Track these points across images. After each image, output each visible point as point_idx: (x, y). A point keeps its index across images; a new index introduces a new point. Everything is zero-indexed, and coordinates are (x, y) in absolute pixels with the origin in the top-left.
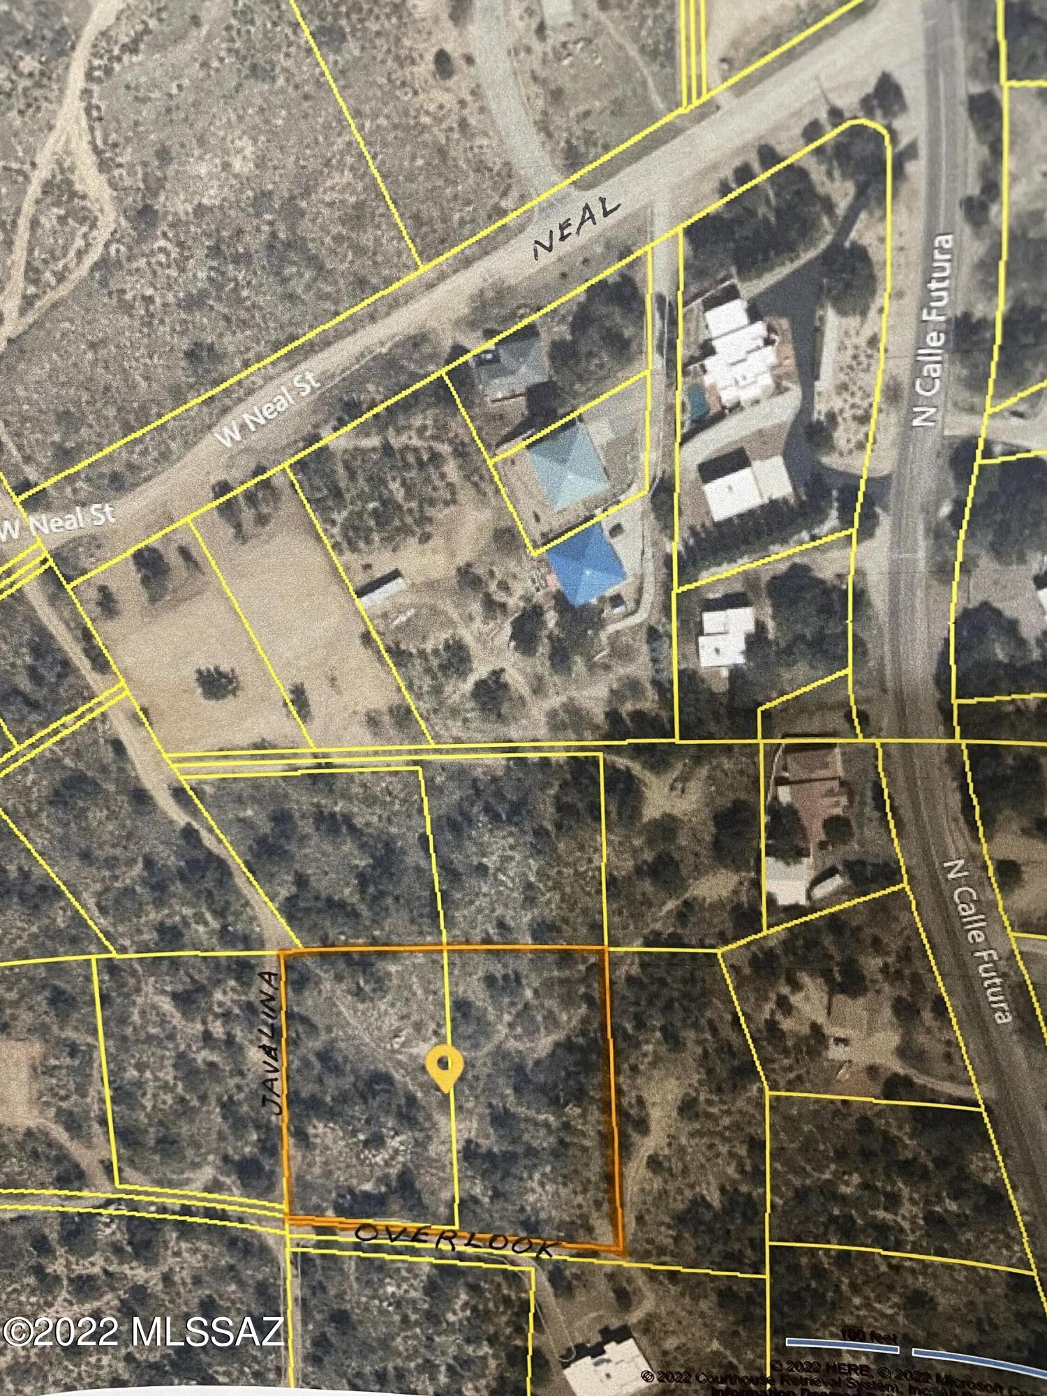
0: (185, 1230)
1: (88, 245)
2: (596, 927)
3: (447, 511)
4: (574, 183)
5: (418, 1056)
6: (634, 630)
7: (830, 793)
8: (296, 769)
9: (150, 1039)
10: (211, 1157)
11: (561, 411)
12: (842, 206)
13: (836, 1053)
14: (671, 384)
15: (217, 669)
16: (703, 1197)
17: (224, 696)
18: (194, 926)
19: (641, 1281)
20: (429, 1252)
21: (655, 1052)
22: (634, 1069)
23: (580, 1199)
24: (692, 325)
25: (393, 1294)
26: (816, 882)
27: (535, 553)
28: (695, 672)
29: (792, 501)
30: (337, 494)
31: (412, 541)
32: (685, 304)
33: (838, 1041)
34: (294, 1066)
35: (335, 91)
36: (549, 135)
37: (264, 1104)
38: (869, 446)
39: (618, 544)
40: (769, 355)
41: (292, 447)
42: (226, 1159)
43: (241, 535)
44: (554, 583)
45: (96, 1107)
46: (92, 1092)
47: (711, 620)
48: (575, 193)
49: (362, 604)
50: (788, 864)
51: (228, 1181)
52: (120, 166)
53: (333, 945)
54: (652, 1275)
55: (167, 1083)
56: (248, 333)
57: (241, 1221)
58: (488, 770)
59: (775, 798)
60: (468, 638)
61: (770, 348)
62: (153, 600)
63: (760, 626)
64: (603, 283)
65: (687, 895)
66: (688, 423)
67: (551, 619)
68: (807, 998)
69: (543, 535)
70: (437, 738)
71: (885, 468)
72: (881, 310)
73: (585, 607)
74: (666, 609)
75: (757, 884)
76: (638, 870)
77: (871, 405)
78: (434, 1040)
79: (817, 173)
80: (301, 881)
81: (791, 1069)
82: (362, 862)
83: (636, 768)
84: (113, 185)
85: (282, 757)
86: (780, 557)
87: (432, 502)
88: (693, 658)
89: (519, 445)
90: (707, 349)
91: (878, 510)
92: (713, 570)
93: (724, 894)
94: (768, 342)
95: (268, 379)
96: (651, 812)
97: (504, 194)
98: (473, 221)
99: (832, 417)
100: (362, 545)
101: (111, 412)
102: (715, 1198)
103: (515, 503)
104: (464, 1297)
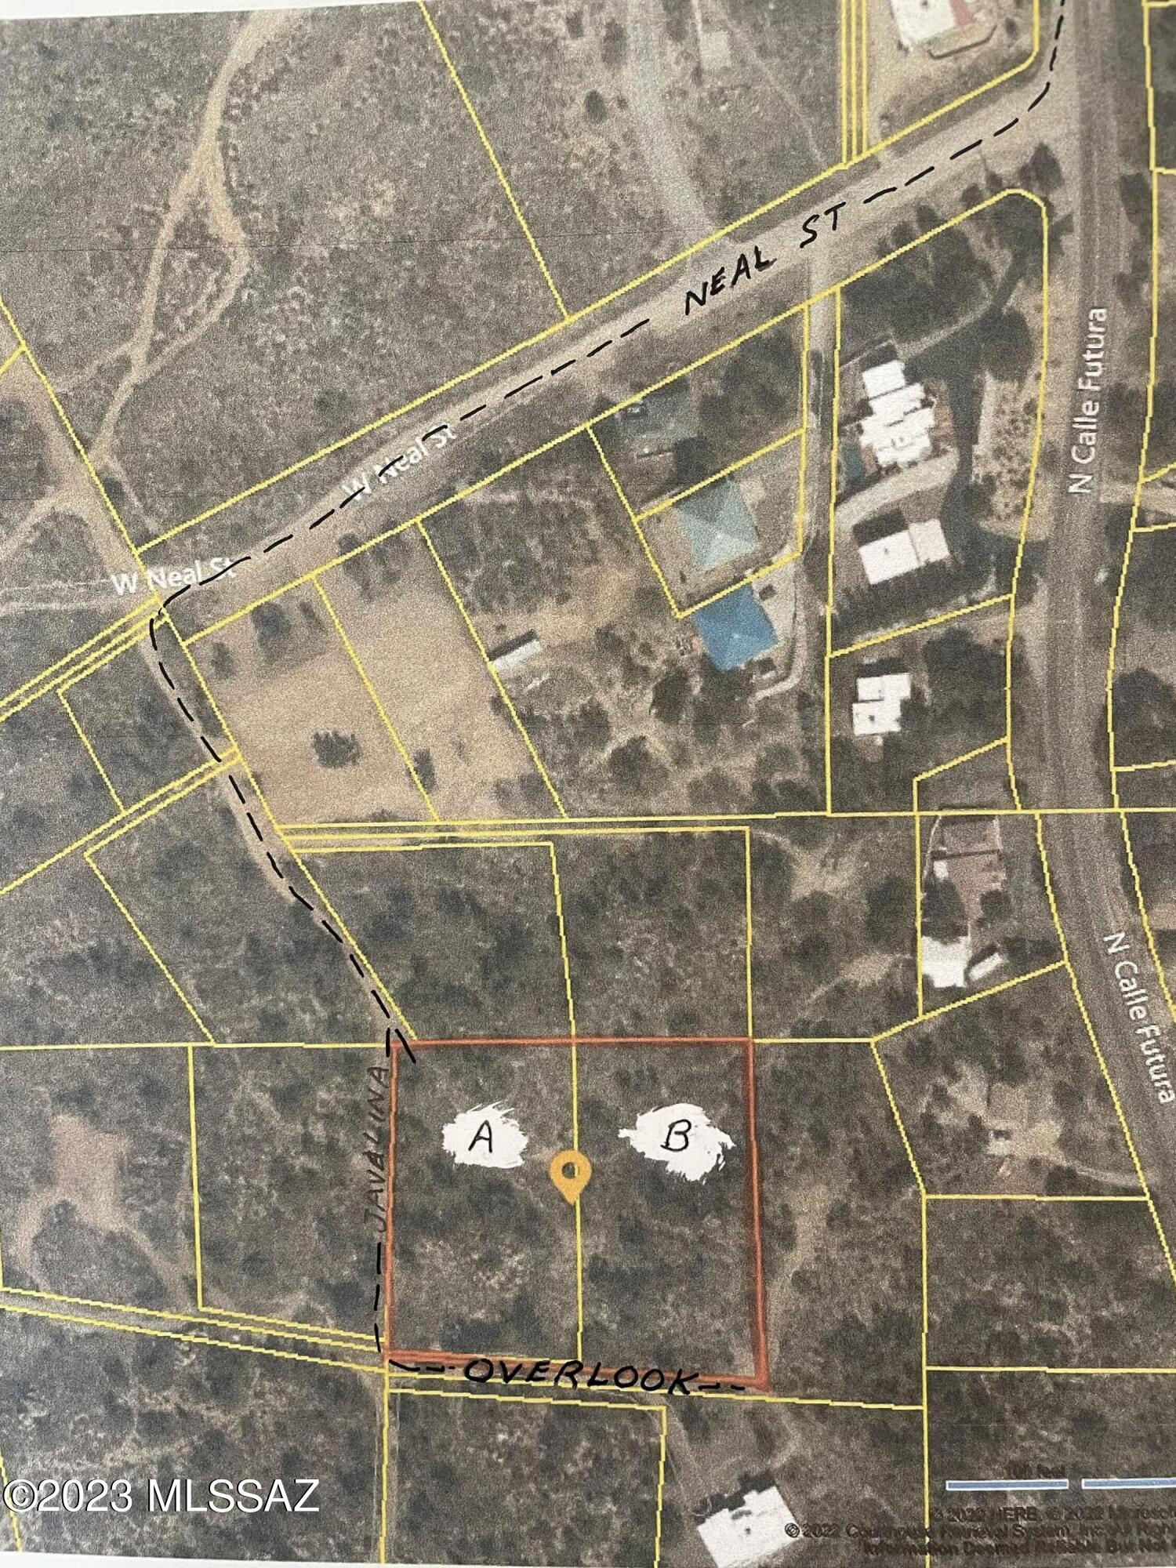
0: (272, 1367)
1: (219, 290)
2: (739, 1016)
3: (587, 571)
4: (728, 234)
5: (541, 1163)
6: (783, 697)
7: (990, 866)
8: (418, 844)
9: (245, 1139)
10: (305, 1279)
11: (710, 468)
12: (1000, 273)
13: (998, 1147)
14: (826, 441)
15: (335, 734)
16: (853, 1317)
17: (342, 764)
18: (299, 1013)
19: (785, 1419)
20: (546, 1392)
21: (802, 1155)
22: (779, 1174)
23: (718, 1324)
24: (849, 383)
25: (504, 1442)
26: (974, 962)
27: (680, 616)
28: (848, 741)
29: (949, 564)
30: (471, 551)
31: (549, 603)
32: (841, 365)
33: (999, 1134)
34: (401, 1175)
35: (482, 134)
36: (704, 184)
37: (366, 1220)
38: (1027, 510)
39: (770, 606)
40: (927, 417)
41: (425, 501)
42: (321, 1281)
43: (367, 592)
44: (699, 645)
45: (182, 1213)
46: (180, 1197)
47: (867, 687)
48: (729, 244)
49: (495, 666)
50: (945, 943)
51: (321, 1308)
52: (256, 208)
53: (451, 1038)
54: (797, 1411)
55: (261, 1190)
56: (382, 381)
57: (334, 1358)
58: (626, 845)
59: (932, 873)
60: (608, 706)
61: (927, 411)
62: (271, 658)
63: (916, 692)
64: (758, 337)
65: (838, 980)
66: (843, 484)
67: (696, 685)
68: (965, 1089)
69: (689, 596)
70: (570, 811)
71: (1043, 532)
72: (1038, 377)
73: (734, 671)
74: (820, 673)
75: (912, 965)
76: (786, 953)
77: (1028, 471)
78: (560, 1145)
79: (976, 240)
80: (419, 966)
81: (949, 1167)
82: (487, 946)
83: (784, 842)
84: (246, 227)
85: (403, 830)
86: (937, 621)
87: (571, 561)
88: (846, 726)
89: (666, 502)
90: (864, 409)
91: (1036, 576)
92: (869, 634)
93: (878, 977)
94: (926, 404)
95: (401, 430)
96: (800, 890)
97: (656, 243)
98: (623, 271)
99: (989, 480)
100: (495, 605)
101: (236, 463)
102: (866, 1317)
103: (660, 561)
104: (585, 1444)
